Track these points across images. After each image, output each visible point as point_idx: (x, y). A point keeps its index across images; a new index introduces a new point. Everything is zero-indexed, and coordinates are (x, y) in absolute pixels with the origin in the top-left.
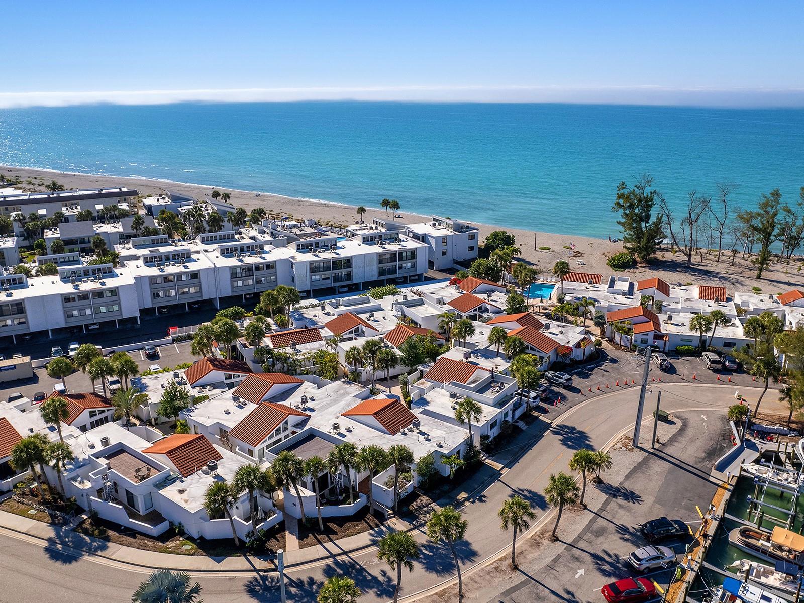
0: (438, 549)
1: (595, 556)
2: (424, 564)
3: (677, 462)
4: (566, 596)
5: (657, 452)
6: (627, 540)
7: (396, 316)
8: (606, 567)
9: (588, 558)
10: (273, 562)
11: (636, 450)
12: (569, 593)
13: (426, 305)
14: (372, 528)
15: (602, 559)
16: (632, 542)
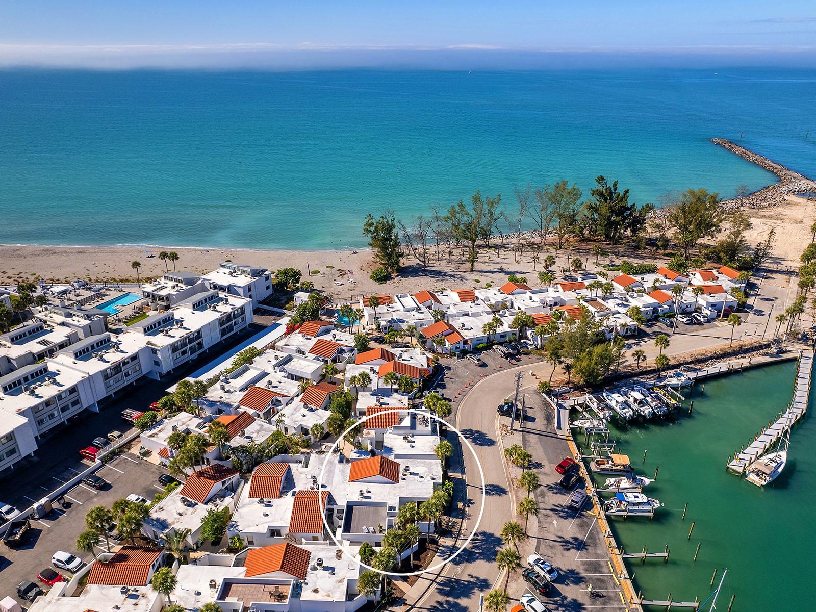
0: (481, 546)
1: (552, 510)
2: (483, 559)
3: (538, 432)
4: (560, 540)
5: (525, 430)
6: (556, 493)
7: (284, 377)
8: (562, 514)
9: (551, 513)
10: (407, 604)
11: (514, 432)
12: (560, 537)
13: (295, 359)
14: (436, 552)
15: (557, 510)
16: (561, 493)
